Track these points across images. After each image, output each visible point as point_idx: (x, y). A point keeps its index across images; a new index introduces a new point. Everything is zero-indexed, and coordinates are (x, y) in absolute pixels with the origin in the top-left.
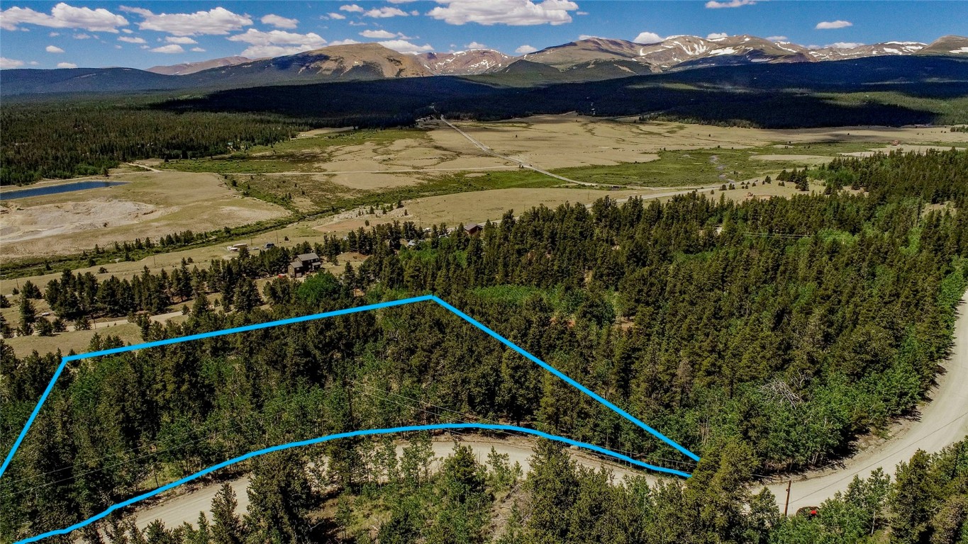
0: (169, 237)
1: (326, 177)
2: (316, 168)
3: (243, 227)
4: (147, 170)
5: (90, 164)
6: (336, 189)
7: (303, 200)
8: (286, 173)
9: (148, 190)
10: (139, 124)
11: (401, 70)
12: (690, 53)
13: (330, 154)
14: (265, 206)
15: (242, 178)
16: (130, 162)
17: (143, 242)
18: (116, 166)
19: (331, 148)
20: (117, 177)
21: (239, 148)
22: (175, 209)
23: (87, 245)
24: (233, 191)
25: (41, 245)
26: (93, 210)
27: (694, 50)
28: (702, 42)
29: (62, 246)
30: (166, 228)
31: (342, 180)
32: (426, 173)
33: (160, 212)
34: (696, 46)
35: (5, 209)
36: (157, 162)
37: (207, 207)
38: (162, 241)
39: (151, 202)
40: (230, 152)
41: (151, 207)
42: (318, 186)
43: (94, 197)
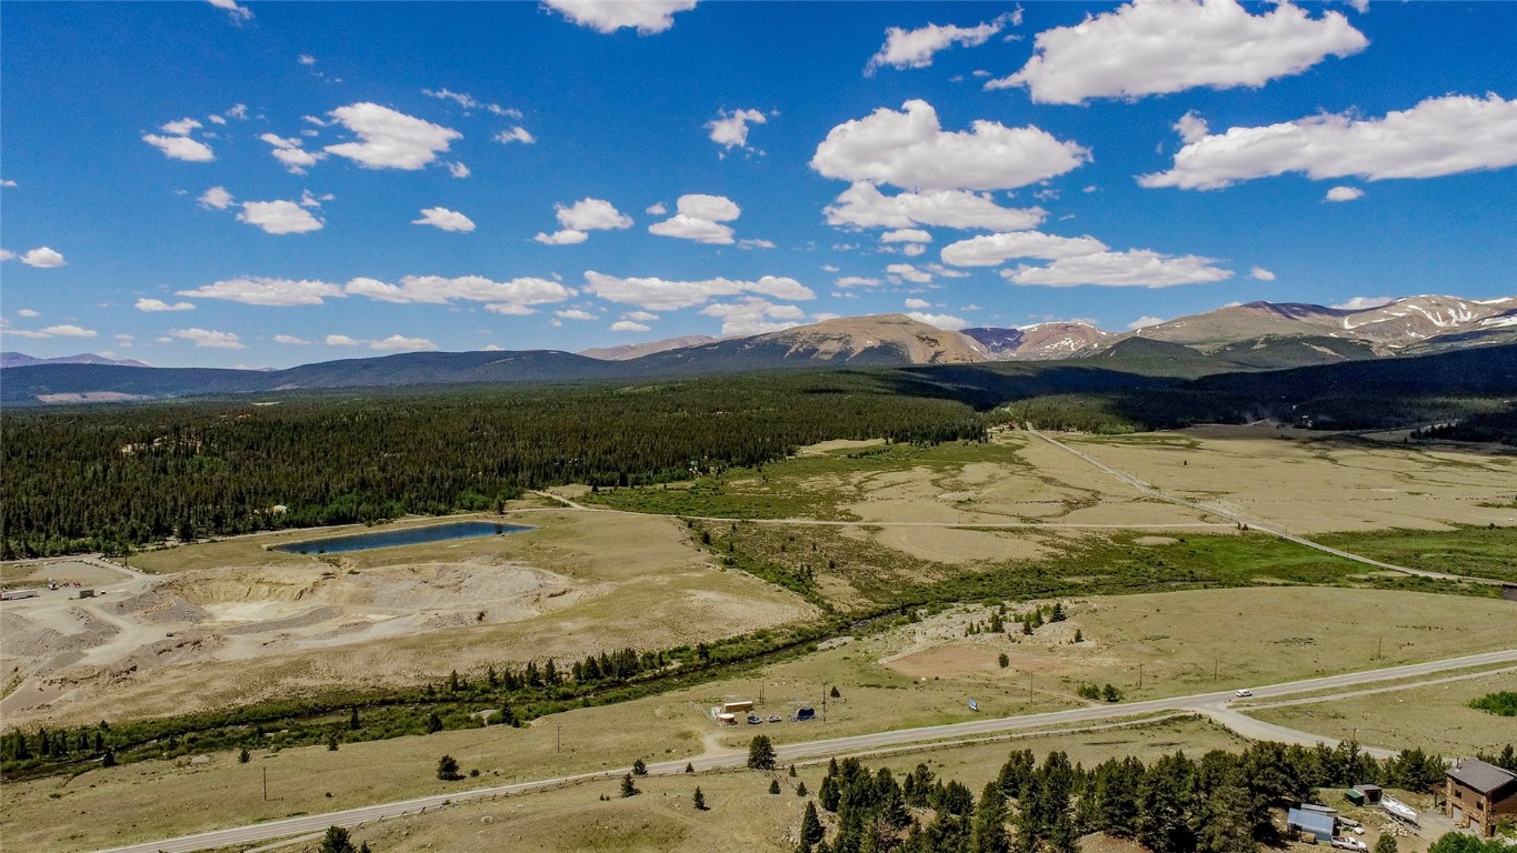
0: (591, 661)
1: (864, 533)
2: (841, 514)
3: (730, 642)
4: (565, 505)
5: (478, 491)
6: (888, 559)
7: (836, 581)
8: (790, 521)
9: (563, 545)
10: (560, 429)
11: (937, 354)
12: (1441, 324)
13: (859, 486)
14: (766, 593)
15: (718, 526)
16: (539, 489)
17: (541, 667)
18: (518, 496)
19: (857, 477)
20: (517, 516)
21: (708, 471)
22: (605, 588)
23: (439, 668)
24: (705, 554)
25: (358, 660)
26: (467, 582)
27: (1447, 318)
28: (1464, 306)
29: (394, 666)
30: (589, 636)
31: (896, 538)
32: (1053, 533)
33: (578, 594)
34: (1452, 312)
35: (330, 569)
36: (580, 489)
37: (662, 589)
38: (577, 668)
39: (562, 570)
40: (693, 478)
41: (562, 581)
42: (855, 551)
43: (473, 554)
